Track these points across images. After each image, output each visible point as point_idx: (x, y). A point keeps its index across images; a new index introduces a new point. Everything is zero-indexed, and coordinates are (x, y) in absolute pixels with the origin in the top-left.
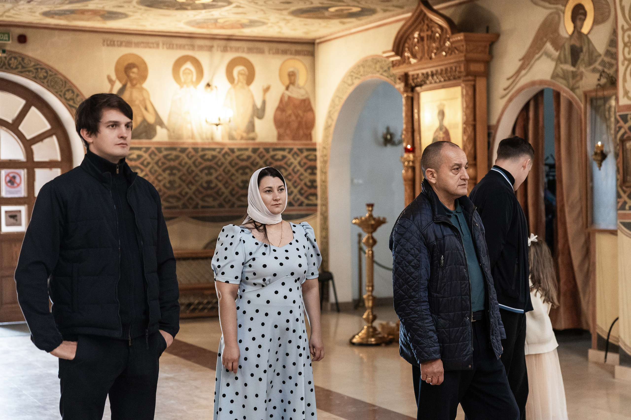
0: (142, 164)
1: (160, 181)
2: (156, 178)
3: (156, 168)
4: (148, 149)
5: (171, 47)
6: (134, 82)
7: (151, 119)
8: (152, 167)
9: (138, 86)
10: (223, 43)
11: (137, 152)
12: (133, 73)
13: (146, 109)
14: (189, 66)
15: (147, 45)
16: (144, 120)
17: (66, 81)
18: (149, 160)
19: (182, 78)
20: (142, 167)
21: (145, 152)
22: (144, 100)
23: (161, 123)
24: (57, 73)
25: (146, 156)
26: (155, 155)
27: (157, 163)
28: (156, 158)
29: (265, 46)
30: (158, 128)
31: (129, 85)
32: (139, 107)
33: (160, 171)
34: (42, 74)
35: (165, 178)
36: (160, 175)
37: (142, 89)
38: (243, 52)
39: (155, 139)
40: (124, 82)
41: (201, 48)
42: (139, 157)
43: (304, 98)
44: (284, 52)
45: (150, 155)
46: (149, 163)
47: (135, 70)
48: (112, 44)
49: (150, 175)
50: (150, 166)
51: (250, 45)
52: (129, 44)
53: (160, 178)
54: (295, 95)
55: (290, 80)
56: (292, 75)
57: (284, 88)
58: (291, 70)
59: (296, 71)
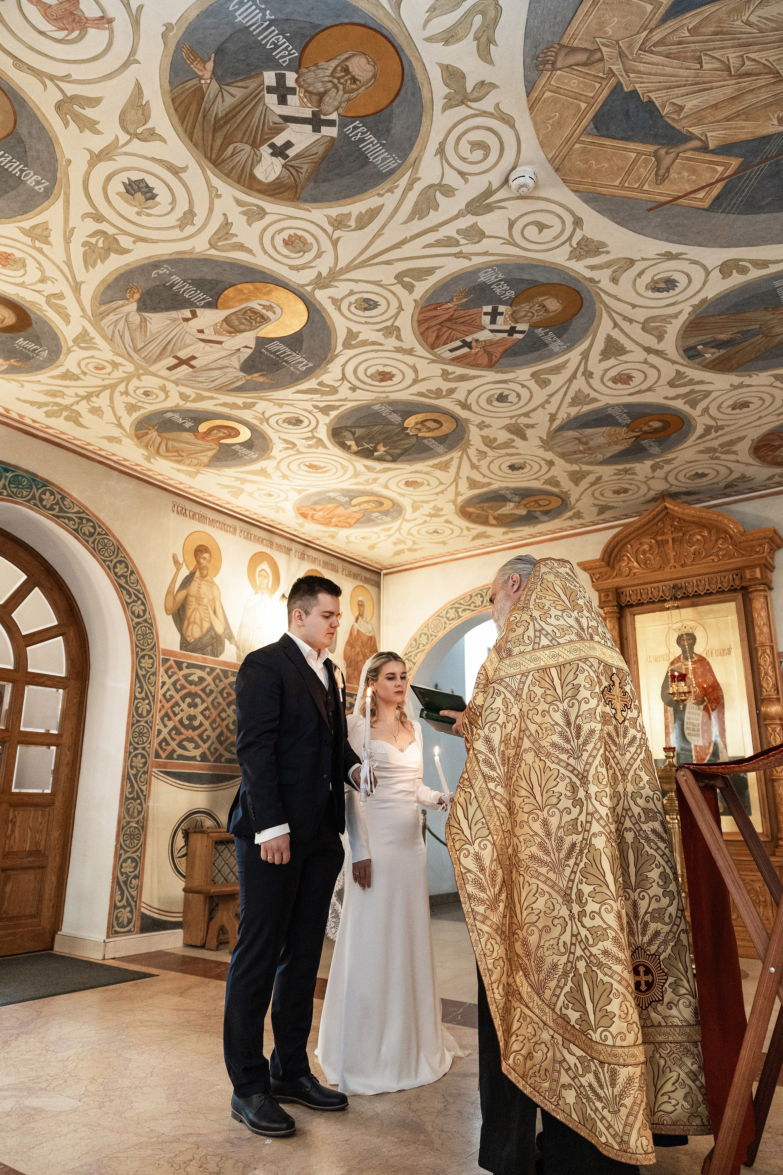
0: (203, 690)
1: (223, 720)
2: (219, 715)
3: (220, 700)
4: (212, 670)
5: (248, 537)
6: (205, 572)
7: (219, 629)
8: (216, 698)
9: (208, 578)
10: (300, 548)
11: (199, 673)
12: (205, 558)
13: (215, 612)
14: (265, 566)
15: (223, 527)
16: (212, 628)
17: (119, 548)
18: (212, 686)
19: (258, 580)
20: (203, 696)
21: (209, 674)
22: (214, 600)
23: (231, 638)
24: (108, 532)
25: (209, 679)
26: (221, 681)
27: (221, 692)
28: (221, 685)
29: (340, 564)
30: (227, 642)
31: (198, 574)
32: (207, 609)
33: (224, 704)
34: (87, 529)
35: (229, 716)
36: (224, 710)
37: (212, 584)
38: (319, 565)
39: (222, 658)
40: (191, 569)
41: (279, 547)
42: (201, 679)
43: (370, 635)
44: (356, 576)
45: (214, 680)
46: (211, 691)
47: (206, 555)
48: (183, 512)
49: (212, 710)
50: (213, 696)
51: (326, 558)
52: (202, 519)
53: (223, 715)
54: (363, 630)
55: (359, 610)
56: (361, 605)
57: (354, 619)
58: (360, 598)
59: (365, 601)
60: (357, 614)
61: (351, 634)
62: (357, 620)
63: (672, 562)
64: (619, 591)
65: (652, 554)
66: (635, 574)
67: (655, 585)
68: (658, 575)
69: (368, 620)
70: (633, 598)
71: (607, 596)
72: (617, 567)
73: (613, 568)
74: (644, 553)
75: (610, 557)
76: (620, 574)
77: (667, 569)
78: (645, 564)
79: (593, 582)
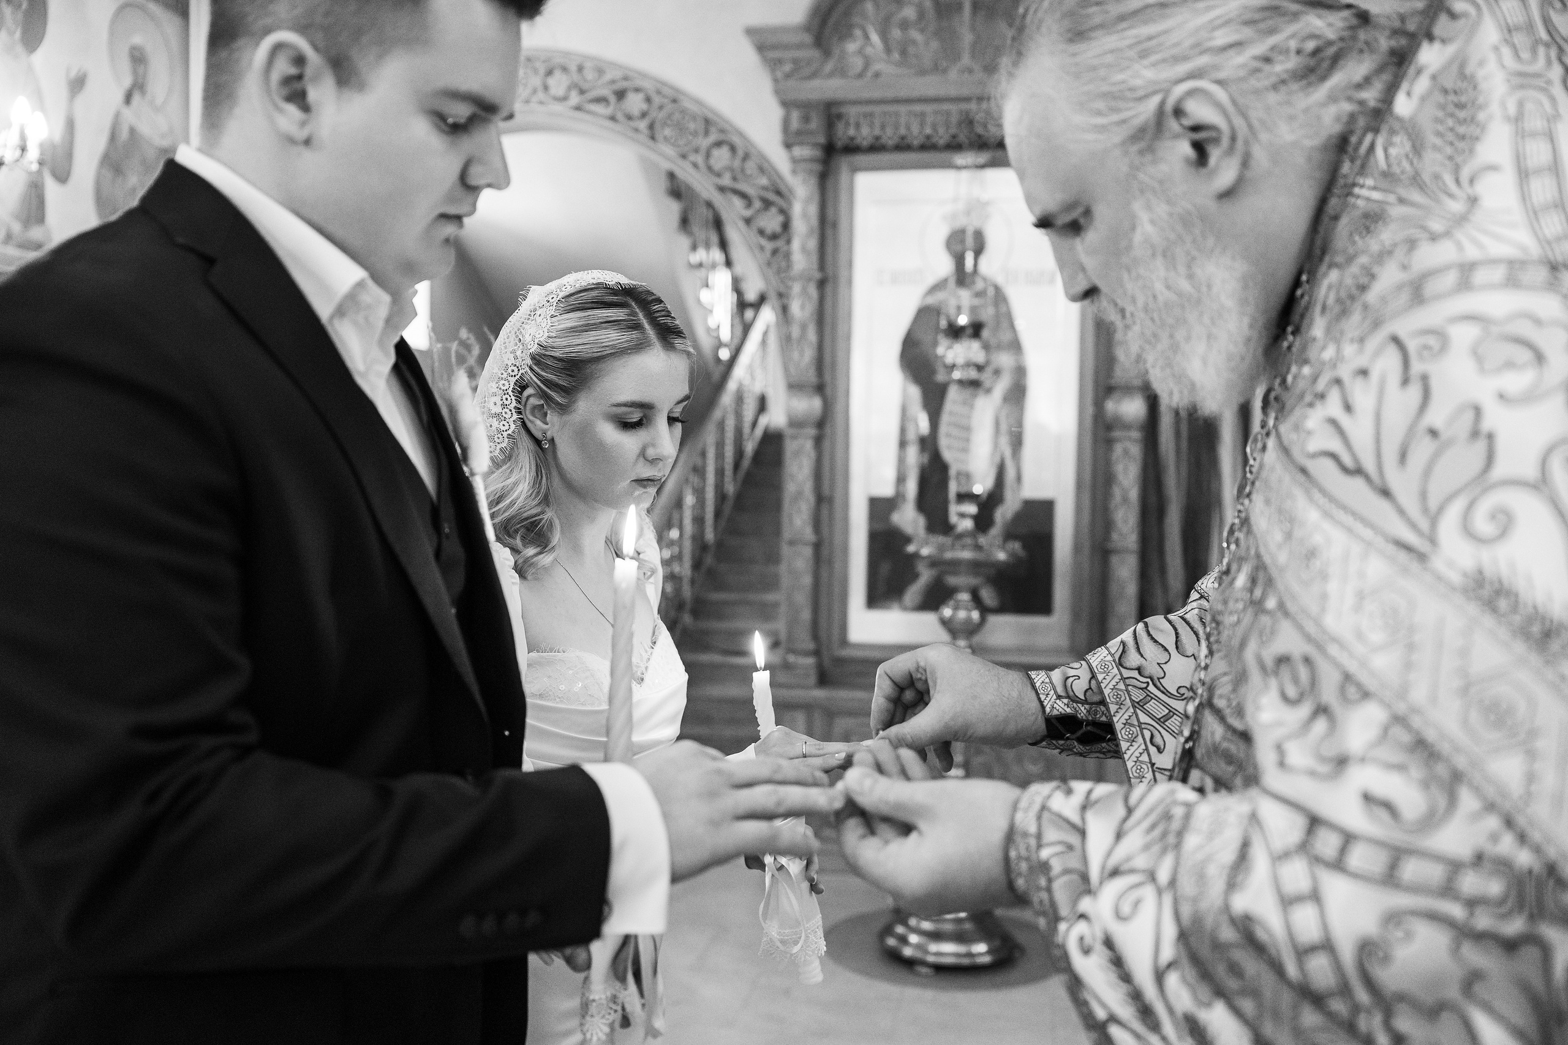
54: (145, 129)
55: (135, 72)
56: (138, 58)
57: (119, 96)
58: (137, 40)
59: (149, 49)
60: (127, 82)
61: (113, 137)
62: (128, 99)
63: (966, 60)
64: (834, 110)
65: (922, 31)
66: (877, 75)
67: (918, 108)
68: (929, 86)
69: (159, 101)
70: (865, 131)
71: (806, 119)
72: (836, 52)
73: (827, 53)
74: (905, 25)
75: (824, 22)
76: (841, 71)
77: (953, 74)
78: (904, 53)
79: (776, 80)
